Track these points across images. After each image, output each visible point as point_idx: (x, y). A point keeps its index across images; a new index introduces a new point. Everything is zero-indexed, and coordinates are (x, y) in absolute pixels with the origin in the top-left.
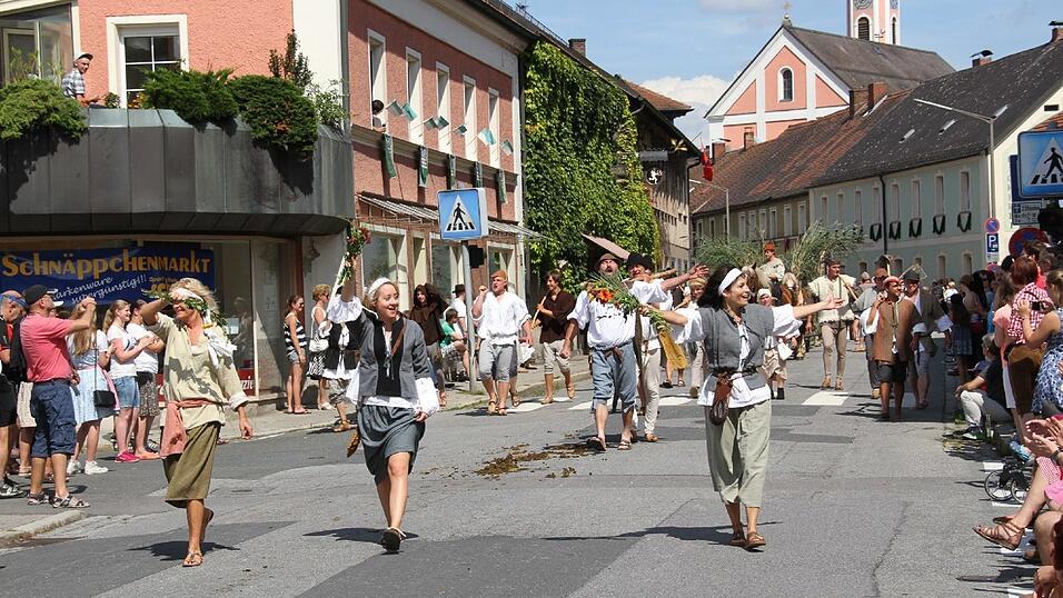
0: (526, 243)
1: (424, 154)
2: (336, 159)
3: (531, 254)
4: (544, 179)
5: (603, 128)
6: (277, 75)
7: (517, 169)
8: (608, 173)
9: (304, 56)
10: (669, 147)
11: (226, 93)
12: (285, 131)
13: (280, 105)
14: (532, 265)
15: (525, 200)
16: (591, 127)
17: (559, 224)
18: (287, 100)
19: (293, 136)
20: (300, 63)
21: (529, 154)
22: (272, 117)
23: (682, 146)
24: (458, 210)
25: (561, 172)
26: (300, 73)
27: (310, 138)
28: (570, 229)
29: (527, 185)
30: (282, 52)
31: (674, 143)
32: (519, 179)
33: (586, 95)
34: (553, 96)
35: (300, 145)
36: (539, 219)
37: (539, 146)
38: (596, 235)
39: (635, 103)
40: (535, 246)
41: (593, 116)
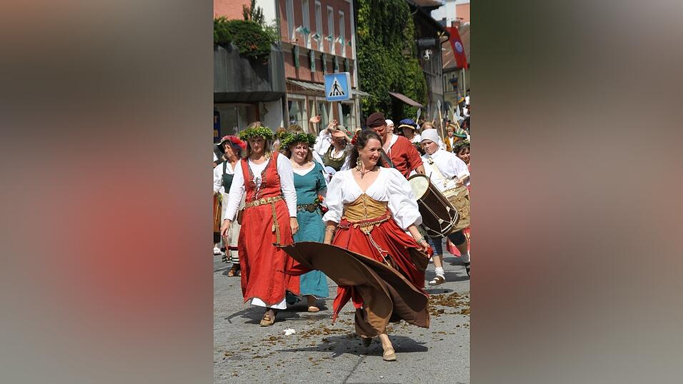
0: (360, 100)
1: (313, 53)
2: (277, 62)
3: (362, 105)
4: (369, 61)
5: (397, 27)
6: (246, 18)
7: (354, 57)
8: (401, 54)
9: (261, 7)
10: (436, 37)
11: (226, 30)
12: (256, 49)
13: (253, 35)
14: (363, 111)
15: (359, 75)
16: (391, 26)
17: (377, 87)
18: (256, 32)
19: (259, 51)
20: (259, 12)
21: (361, 48)
22: (249, 41)
23: (444, 35)
24: (336, 85)
25: (377, 57)
26: (259, 16)
27: (268, 52)
28: (383, 89)
29: (360, 65)
30: (249, 6)
31: (439, 33)
32: (355, 62)
33: (389, 9)
34: (372, 11)
35: (263, 56)
36: (367, 85)
37: (366, 42)
38: (395, 92)
39: (413, 8)
40: (365, 101)
41: (392, 21)
